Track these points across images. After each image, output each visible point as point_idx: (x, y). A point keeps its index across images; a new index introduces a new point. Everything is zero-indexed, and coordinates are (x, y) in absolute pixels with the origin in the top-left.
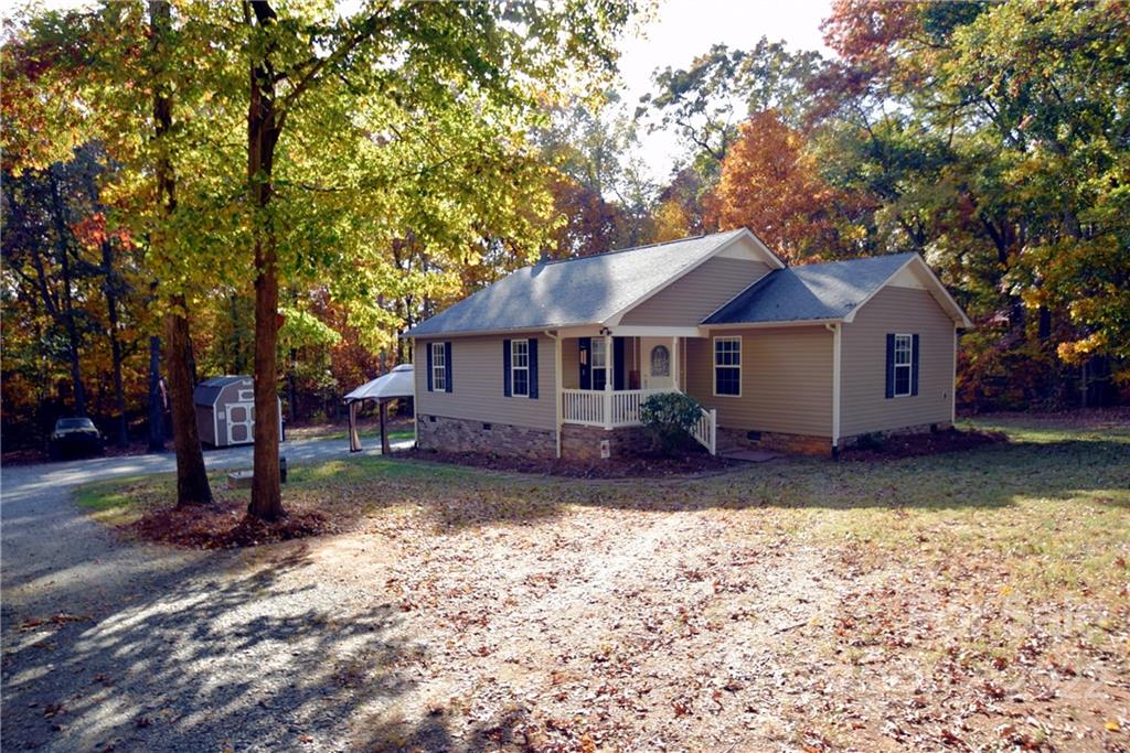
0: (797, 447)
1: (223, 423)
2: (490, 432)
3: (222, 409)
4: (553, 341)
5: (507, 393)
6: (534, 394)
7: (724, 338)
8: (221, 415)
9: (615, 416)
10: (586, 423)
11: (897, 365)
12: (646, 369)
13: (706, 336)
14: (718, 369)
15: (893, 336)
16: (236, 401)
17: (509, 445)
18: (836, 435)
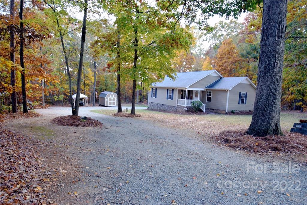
0: (220, 112)
1: (107, 101)
2: (163, 106)
3: (107, 98)
4: (176, 90)
5: (167, 99)
6: (172, 99)
7: (209, 91)
8: (107, 100)
9: (187, 104)
10: (181, 105)
11: (241, 98)
12: (194, 96)
13: (206, 90)
14: (207, 97)
15: (241, 93)
16: (110, 97)
17: (167, 109)
18: (227, 110)
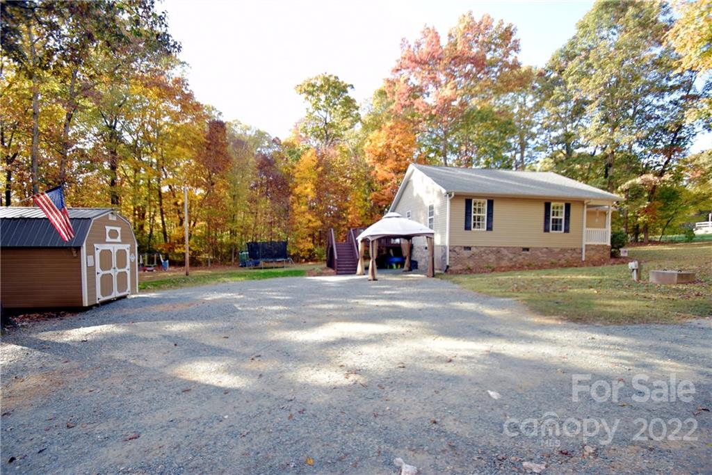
1: (91, 270)
2: (528, 253)
3: (91, 252)
5: (546, 231)
6: (567, 230)
8: (90, 259)
10: (597, 243)
16: (104, 241)
17: (545, 259)
